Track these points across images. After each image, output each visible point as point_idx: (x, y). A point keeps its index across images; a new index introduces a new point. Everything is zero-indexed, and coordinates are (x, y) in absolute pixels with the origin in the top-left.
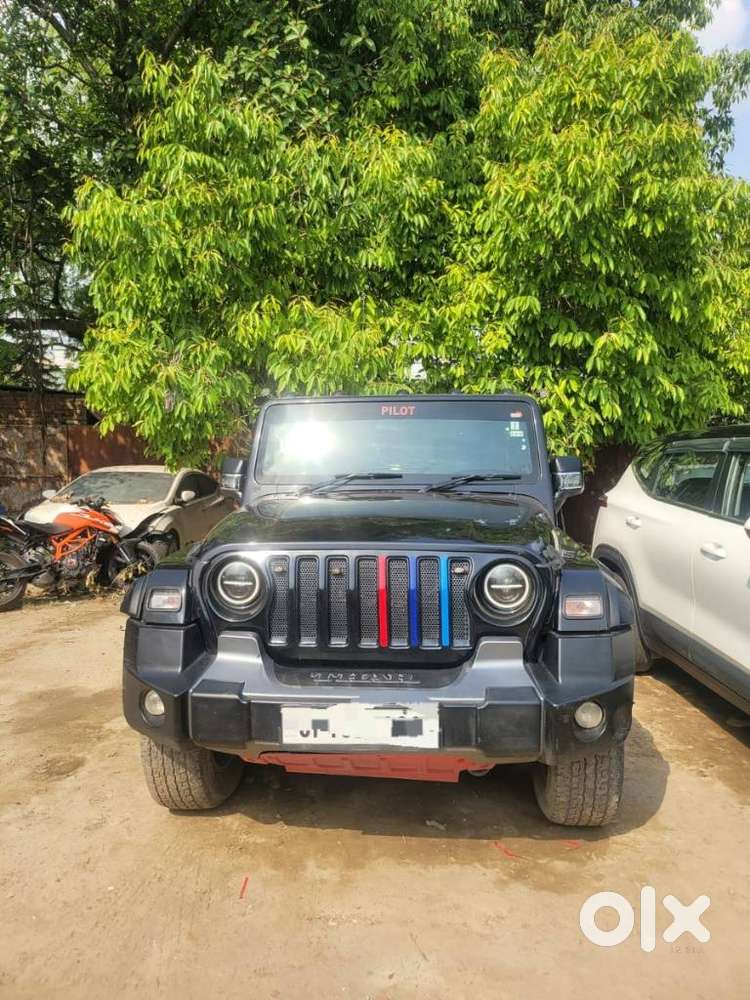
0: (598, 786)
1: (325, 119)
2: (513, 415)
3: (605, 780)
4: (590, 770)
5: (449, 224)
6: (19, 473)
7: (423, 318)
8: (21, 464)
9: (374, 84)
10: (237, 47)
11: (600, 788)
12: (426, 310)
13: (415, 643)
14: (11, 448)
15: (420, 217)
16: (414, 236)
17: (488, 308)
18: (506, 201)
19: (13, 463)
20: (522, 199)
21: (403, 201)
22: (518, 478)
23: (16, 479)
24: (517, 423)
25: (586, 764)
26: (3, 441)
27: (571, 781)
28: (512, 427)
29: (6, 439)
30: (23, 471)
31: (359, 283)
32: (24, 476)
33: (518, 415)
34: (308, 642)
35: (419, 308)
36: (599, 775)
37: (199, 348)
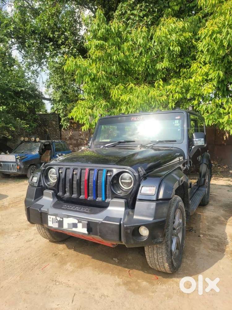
0: (159, 258)
1: (148, 20)
2: (176, 118)
3: (161, 256)
4: (155, 252)
5: (196, 48)
6: (85, 142)
7: (181, 85)
8: (85, 140)
9: (170, 3)
10: (121, 3)
11: (160, 259)
12: (182, 81)
13: (95, 199)
14: (82, 135)
15: (177, 48)
16: (175, 55)
17: (206, 78)
18: (204, 35)
19: (83, 140)
20: (210, 34)
21: (170, 43)
22: (175, 141)
23: (84, 144)
24: (178, 121)
25: (153, 249)
26: (80, 133)
27: (149, 254)
28: (176, 122)
29: (81, 133)
30: (85, 141)
31: (158, 75)
32: (86, 143)
33: (178, 118)
34: (67, 194)
35: (179, 81)
36: (159, 254)
37: (100, 103)
